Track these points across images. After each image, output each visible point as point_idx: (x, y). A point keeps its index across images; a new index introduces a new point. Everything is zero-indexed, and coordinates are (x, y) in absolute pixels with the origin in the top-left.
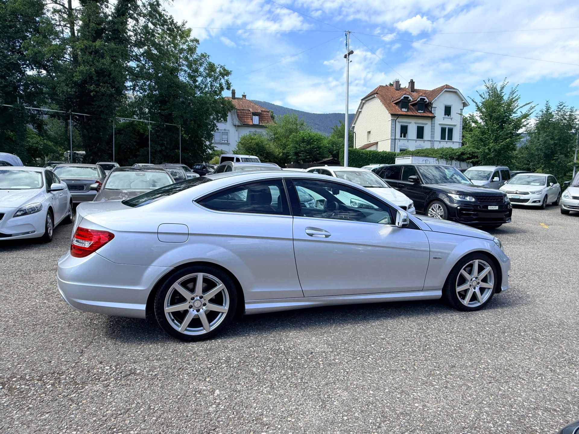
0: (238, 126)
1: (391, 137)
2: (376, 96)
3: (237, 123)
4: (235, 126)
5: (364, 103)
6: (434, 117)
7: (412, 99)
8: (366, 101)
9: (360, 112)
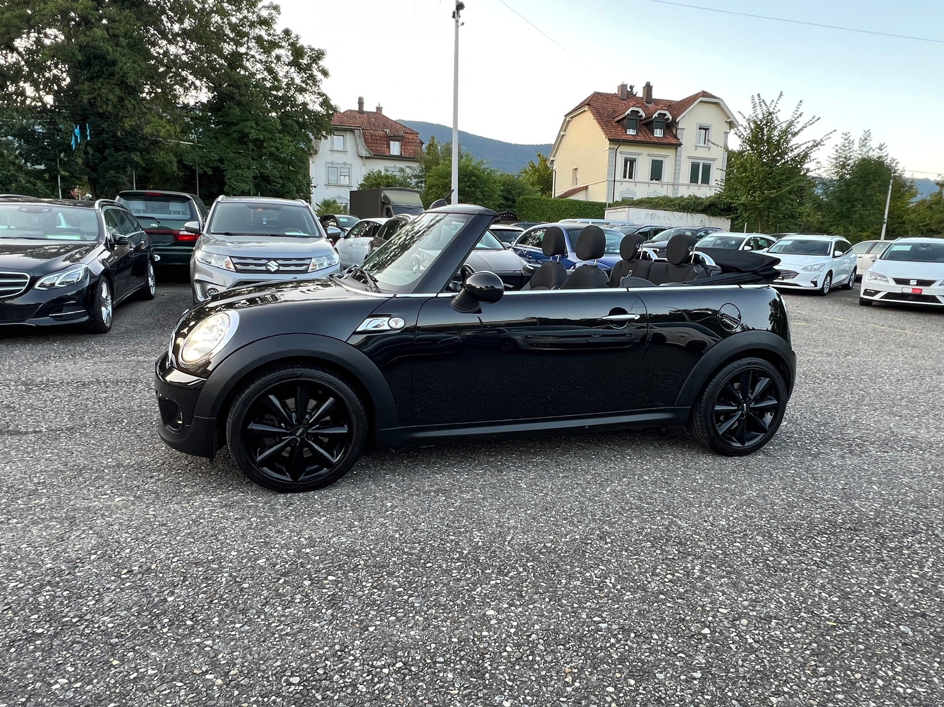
0: (366, 158)
1: (608, 177)
2: (586, 109)
3: (364, 153)
4: (362, 157)
5: (569, 122)
6: (680, 145)
7: (644, 115)
8: (572, 118)
9: (563, 136)
